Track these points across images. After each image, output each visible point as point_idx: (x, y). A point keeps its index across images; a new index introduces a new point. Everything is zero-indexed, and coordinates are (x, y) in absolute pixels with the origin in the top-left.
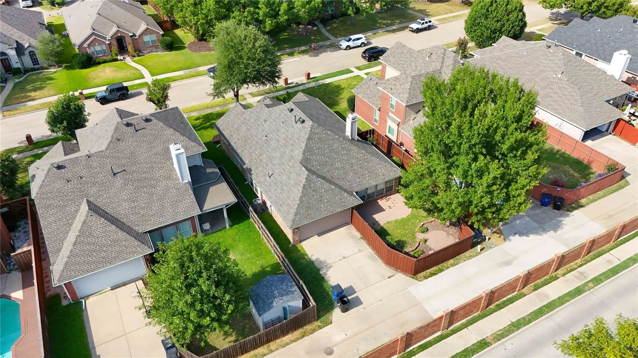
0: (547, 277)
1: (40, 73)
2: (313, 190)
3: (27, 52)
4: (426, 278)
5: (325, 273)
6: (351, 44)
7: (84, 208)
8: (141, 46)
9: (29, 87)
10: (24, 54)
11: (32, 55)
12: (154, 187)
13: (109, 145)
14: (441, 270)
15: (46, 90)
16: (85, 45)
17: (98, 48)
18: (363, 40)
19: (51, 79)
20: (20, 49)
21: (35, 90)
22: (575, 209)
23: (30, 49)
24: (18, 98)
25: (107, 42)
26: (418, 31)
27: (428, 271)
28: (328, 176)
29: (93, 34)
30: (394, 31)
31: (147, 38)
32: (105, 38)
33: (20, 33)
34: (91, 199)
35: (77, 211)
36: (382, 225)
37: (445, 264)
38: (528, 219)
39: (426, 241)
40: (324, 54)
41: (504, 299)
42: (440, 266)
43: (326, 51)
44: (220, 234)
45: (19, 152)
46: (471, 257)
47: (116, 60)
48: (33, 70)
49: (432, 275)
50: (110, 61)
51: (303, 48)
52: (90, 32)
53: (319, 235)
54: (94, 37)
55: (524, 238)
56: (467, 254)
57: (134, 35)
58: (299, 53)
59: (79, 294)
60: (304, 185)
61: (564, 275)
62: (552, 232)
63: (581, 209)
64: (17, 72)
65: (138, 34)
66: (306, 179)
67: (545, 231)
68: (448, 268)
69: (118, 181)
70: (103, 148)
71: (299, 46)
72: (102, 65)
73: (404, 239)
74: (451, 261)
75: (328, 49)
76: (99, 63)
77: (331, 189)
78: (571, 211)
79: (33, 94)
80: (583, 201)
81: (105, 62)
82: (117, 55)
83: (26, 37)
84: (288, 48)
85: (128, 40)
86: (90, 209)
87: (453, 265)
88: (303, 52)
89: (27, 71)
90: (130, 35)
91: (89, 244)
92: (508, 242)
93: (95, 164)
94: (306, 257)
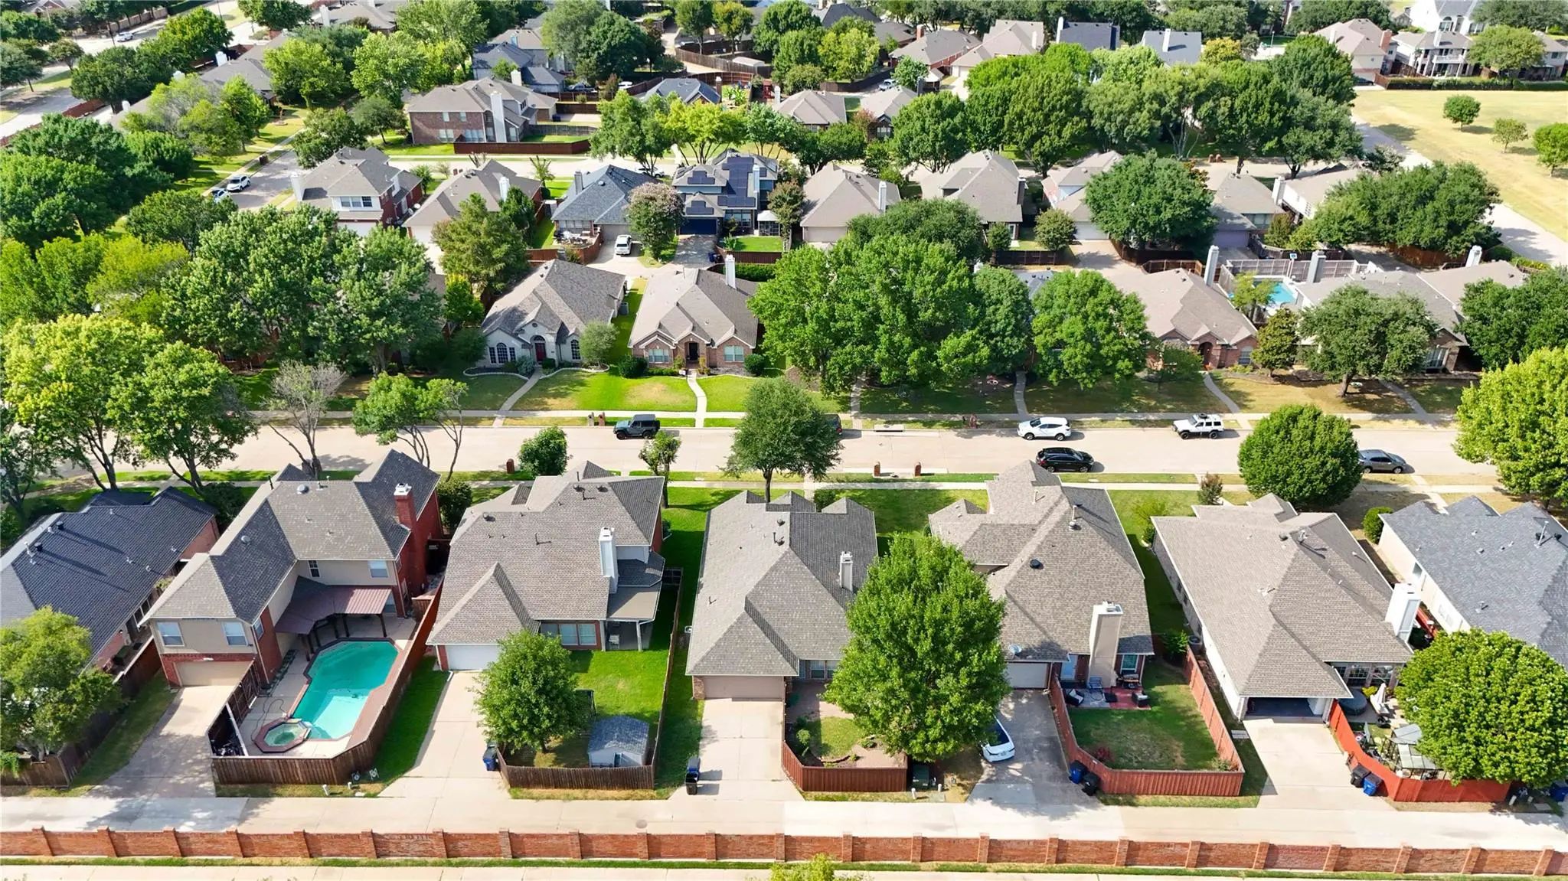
0: (971, 864)
1: (575, 371)
2: (740, 637)
3: (569, 341)
4: (816, 799)
5: (704, 746)
6: (1036, 431)
7: (491, 571)
8: (719, 360)
9: (551, 390)
10: (564, 342)
11: (575, 345)
12: (571, 571)
13: (548, 508)
14: (844, 799)
15: (569, 398)
16: (642, 346)
17: (659, 353)
18: (1064, 430)
19: (582, 384)
20: (562, 334)
21: (555, 396)
22: (1118, 803)
23: (574, 338)
24: (531, 402)
25: (672, 348)
26: (1187, 435)
27: (827, 793)
28: (774, 625)
29: (656, 333)
30: (1143, 424)
31: (730, 351)
32: (670, 342)
33: (571, 313)
34: (502, 565)
35: (484, 573)
36: (821, 717)
37: (855, 795)
38: (1028, 787)
39: (857, 758)
40: (985, 436)
41: (888, 862)
42: (846, 794)
43: (990, 433)
44: (627, 654)
45: (493, 479)
46: (898, 800)
47: (675, 374)
48: (570, 365)
49: (828, 799)
50: (667, 375)
51: (959, 417)
52: (655, 329)
53: (735, 699)
54: (656, 337)
55: (997, 809)
56: (896, 795)
57: (712, 343)
58: (944, 425)
59: (451, 664)
60: (732, 626)
61: (997, 872)
62: (1047, 817)
63: (1128, 808)
64: (549, 365)
65: (718, 343)
66: (739, 619)
67: (1037, 812)
68: (855, 800)
69: (539, 552)
70: (541, 509)
71: (953, 412)
72: (655, 378)
73: (833, 745)
74: (867, 795)
75: (998, 430)
76: (652, 374)
77: (764, 644)
78: (1107, 804)
79: (550, 401)
80: (1143, 799)
81: (660, 374)
82: (680, 367)
83: (577, 320)
84: (933, 412)
85: (702, 350)
86: (494, 575)
87: (863, 800)
88: (952, 425)
89: (563, 364)
90: (707, 342)
91: (476, 612)
92: (967, 804)
93: (524, 526)
94: (698, 719)
